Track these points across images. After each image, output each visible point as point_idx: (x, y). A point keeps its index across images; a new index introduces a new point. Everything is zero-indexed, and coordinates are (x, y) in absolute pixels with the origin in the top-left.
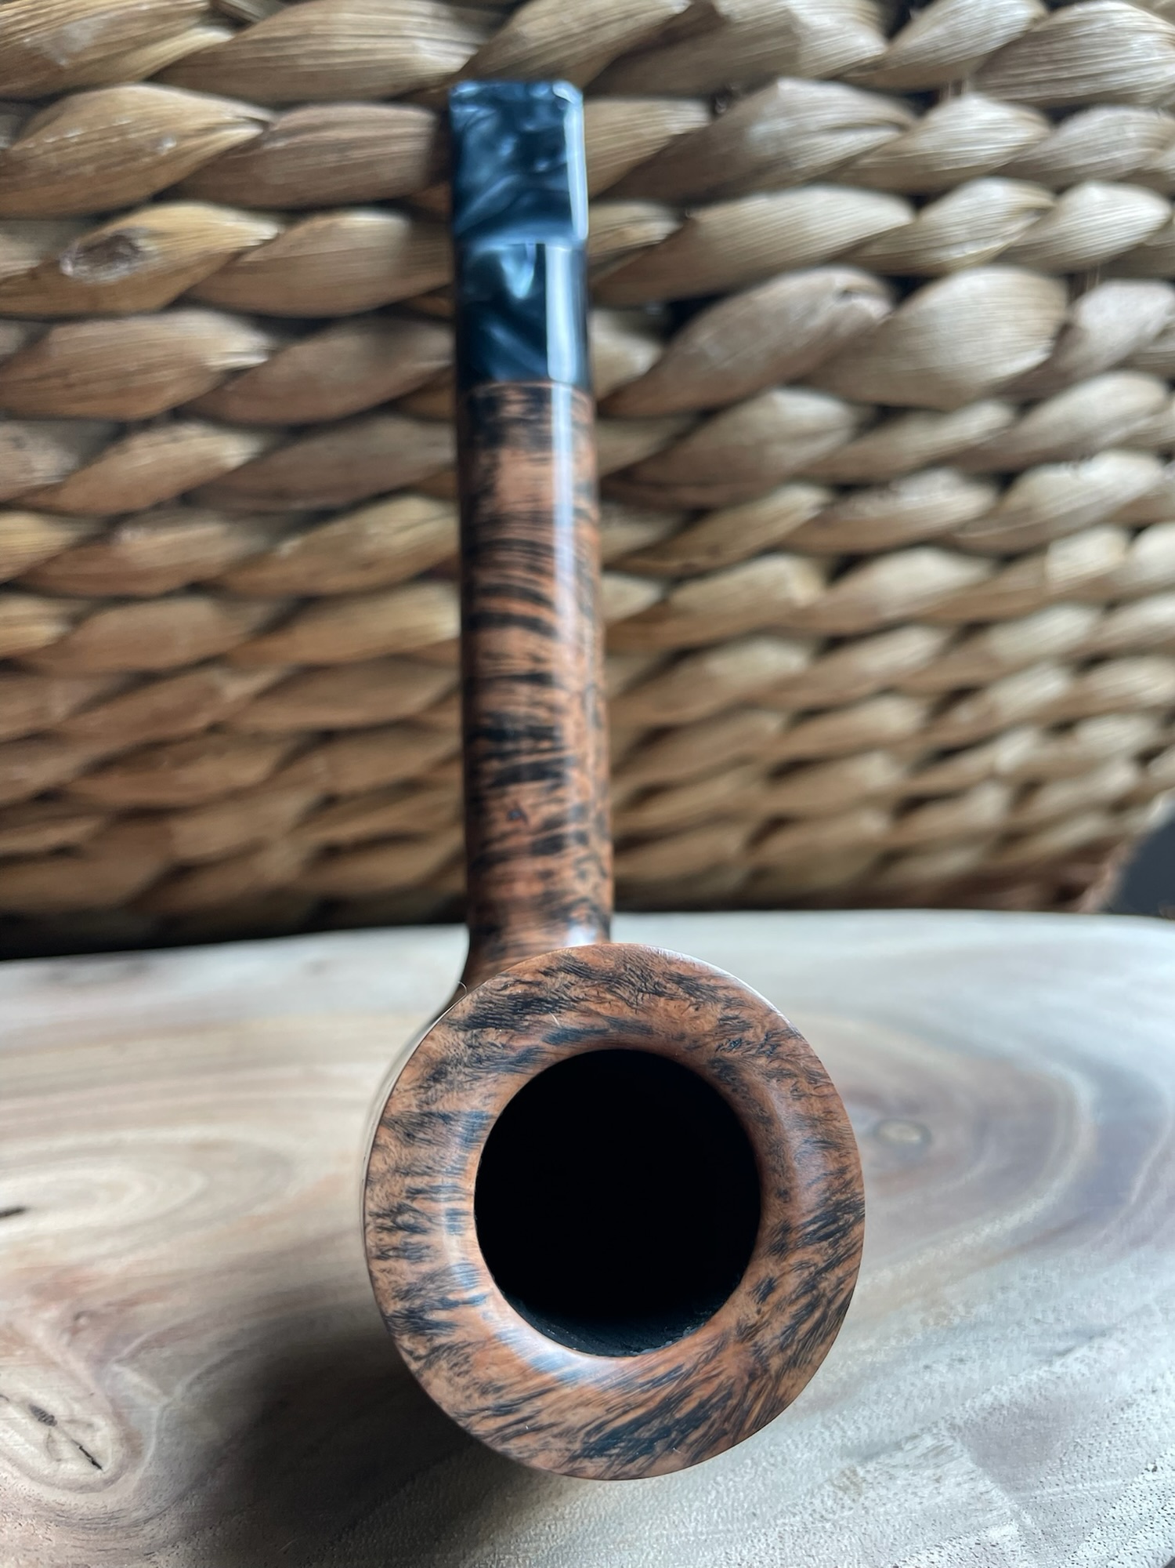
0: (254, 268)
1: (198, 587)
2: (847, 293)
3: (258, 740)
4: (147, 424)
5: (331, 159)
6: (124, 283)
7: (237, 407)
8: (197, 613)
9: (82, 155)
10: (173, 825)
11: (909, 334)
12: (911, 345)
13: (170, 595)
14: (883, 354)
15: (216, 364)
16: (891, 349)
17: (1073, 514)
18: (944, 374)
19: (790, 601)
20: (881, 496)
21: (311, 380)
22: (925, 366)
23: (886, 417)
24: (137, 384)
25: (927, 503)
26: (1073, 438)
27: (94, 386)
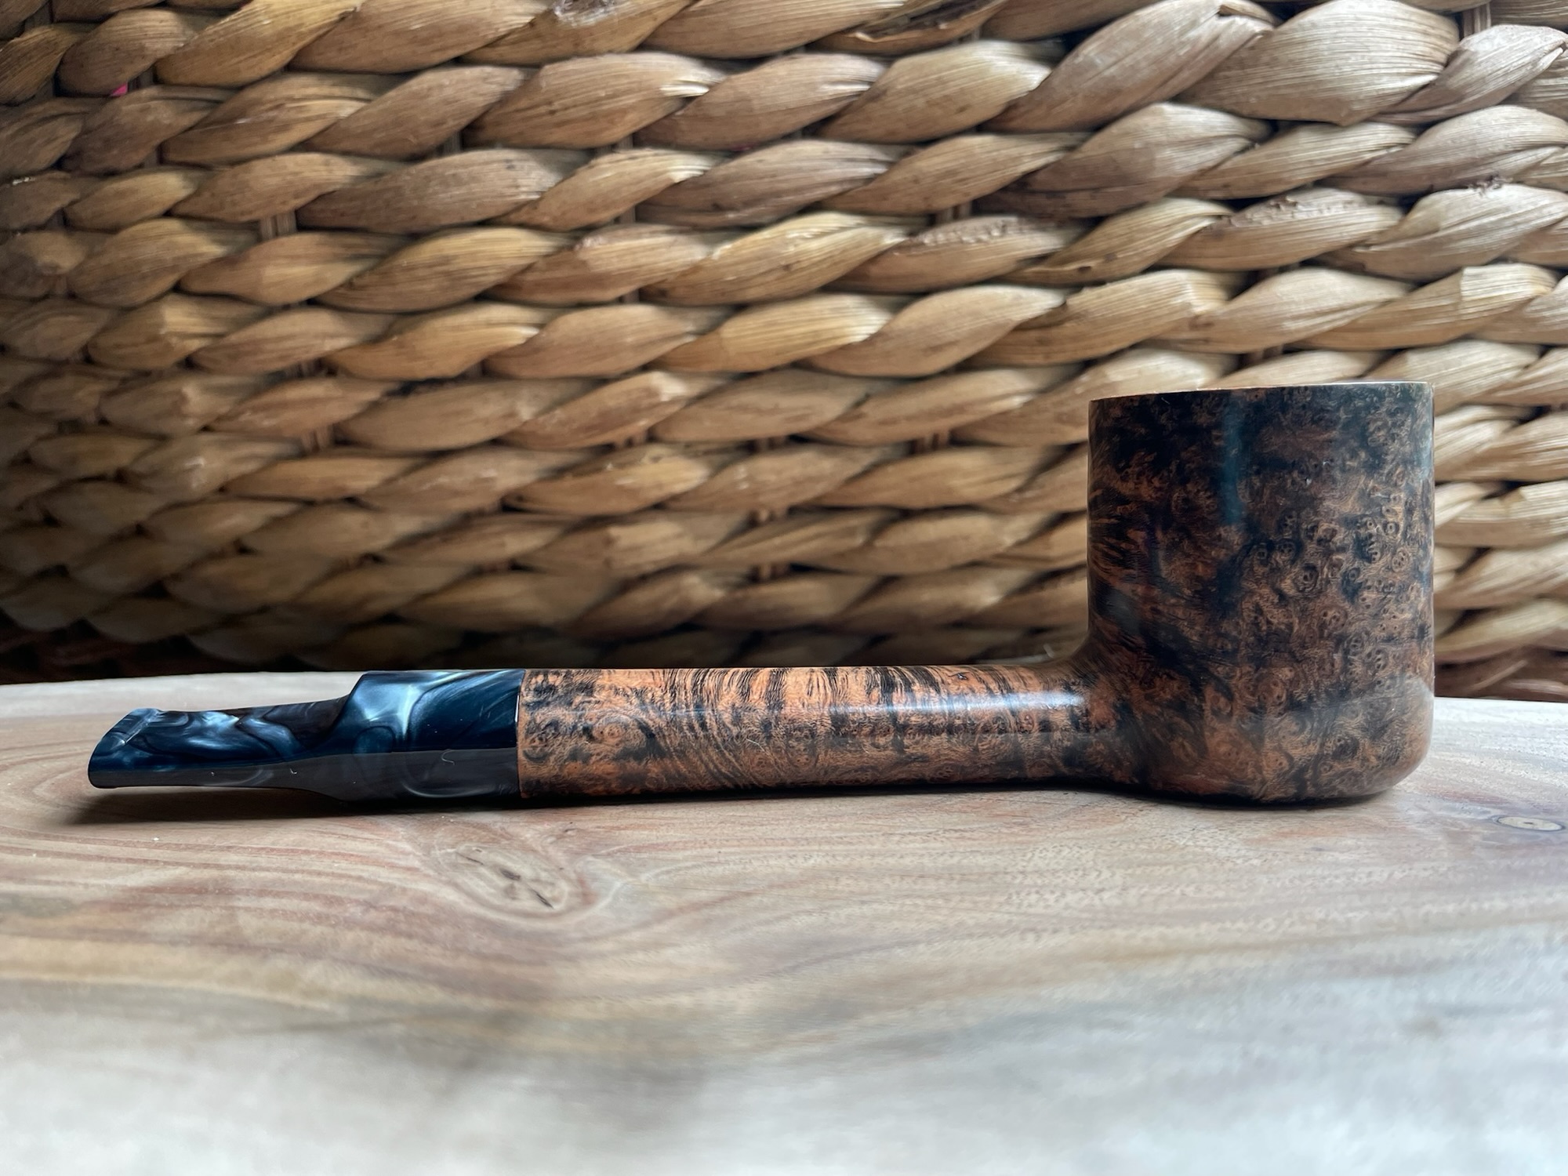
1: (645, 295)
2: (1223, 13)
3: (691, 448)
6: (599, 24)
7: (685, 132)
10: (614, 531)
11: (1290, 44)
12: (1294, 53)
13: (620, 301)
14: (1267, 64)
15: (670, 89)
16: (1276, 59)
17: (1481, 231)
18: (1331, 82)
19: (1187, 306)
20: (1278, 206)
21: (745, 99)
22: (1310, 73)
23: (1275, 128)
24: (605, 107)
25: (1326, 214)
26: (1477, 155)
27: (572, 110)
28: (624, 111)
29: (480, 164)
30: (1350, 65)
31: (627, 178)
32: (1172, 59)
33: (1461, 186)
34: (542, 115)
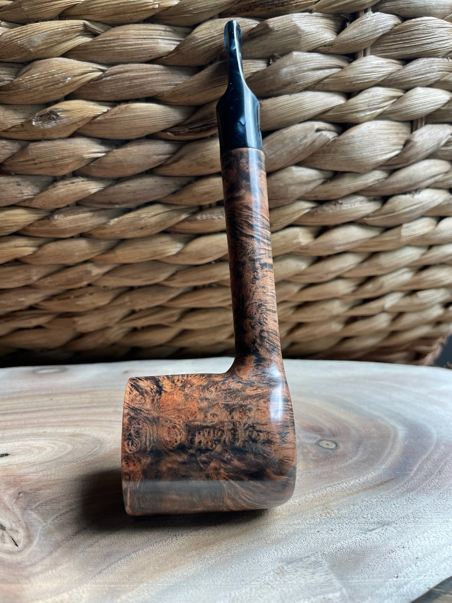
0: (100, 122)
1: (82, 236)
2: (318, 130)
3: (106, 290)
4: (64, 178)
5: (127, 83)
6: (53, 128)
7: (95, 172)
8: (83, 244)
9: (38, 83)
10: (76, 319)
11: (343, 144)
12: (345, 148)
13: (72, 237)
14: (334, 152)
15: (87, 156)
16: (337, 150)
17: (411, 212)
18: (358, 159)
19: (299, 243)
20: (335, 205)
21: (120, 162)
22: (350, 156)
23: (336, 175)
24: (59, 163)
25: (353, 207)
26: (412, 183)
27: (44, 164)
28: (67, 165)
29: (4, 184)
30: (366, 152)
31: (71, 192)
32: (296, 151)
33: (405, 193)
34: (31, 165)
